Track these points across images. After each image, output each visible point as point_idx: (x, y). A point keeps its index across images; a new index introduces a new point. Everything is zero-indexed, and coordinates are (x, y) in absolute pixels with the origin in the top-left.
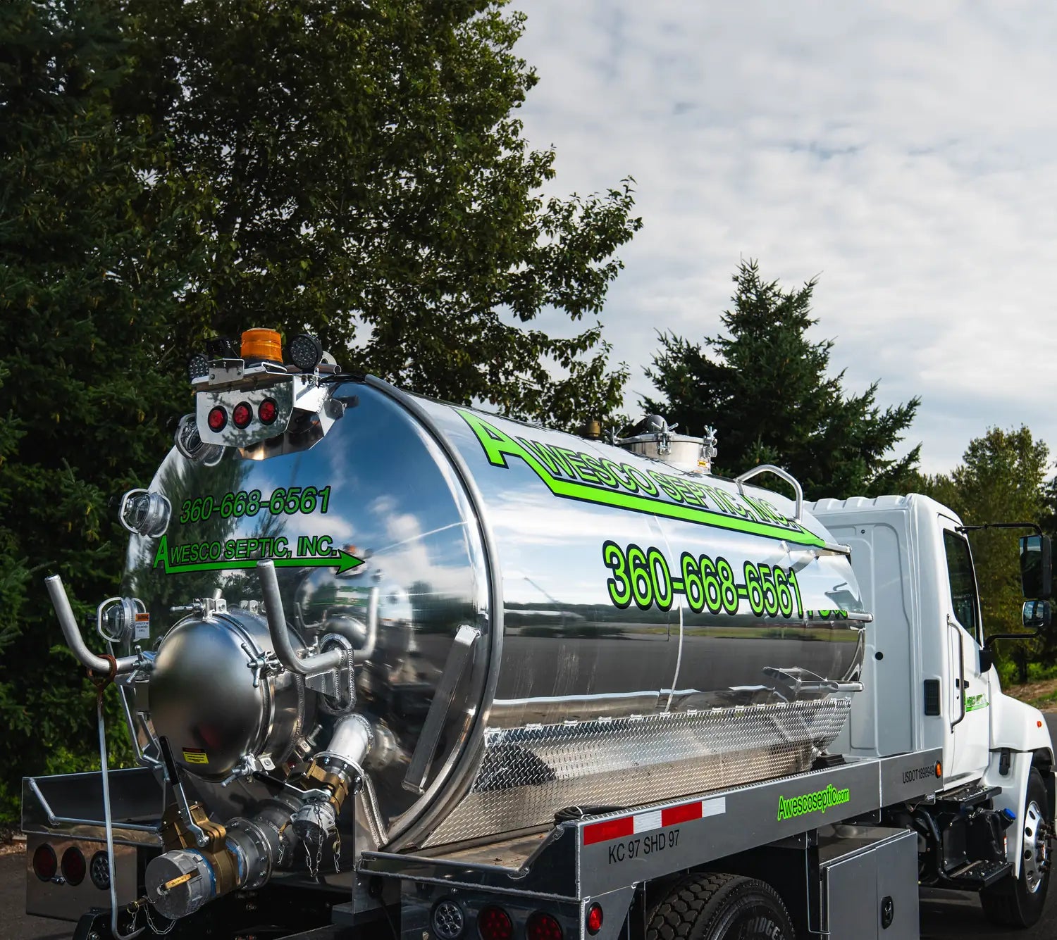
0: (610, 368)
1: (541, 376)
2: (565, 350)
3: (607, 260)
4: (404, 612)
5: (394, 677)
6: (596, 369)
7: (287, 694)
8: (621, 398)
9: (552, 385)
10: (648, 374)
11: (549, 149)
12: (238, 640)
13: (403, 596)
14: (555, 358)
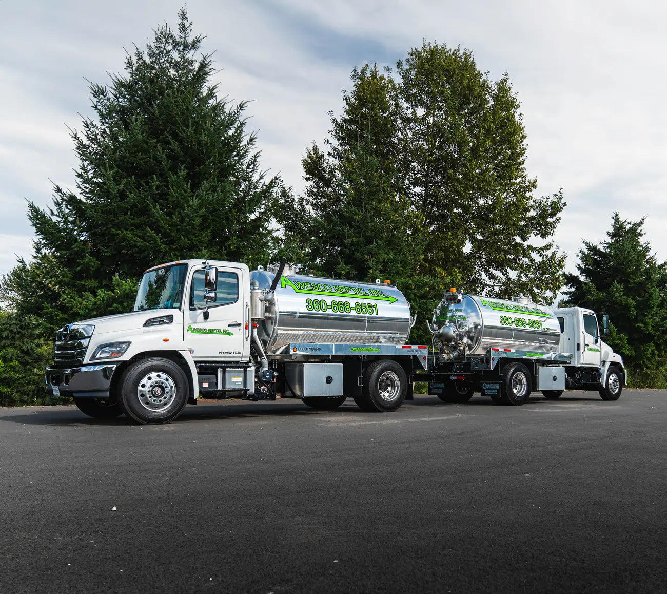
0: (559, 255)
1: (532, 260)
2: (539, 251)
3: (554, 218)
4: (472, 326)
5: (471, 335)
6: (553, 255)
7: (457, 335)
8: (564, 266)
9: (536, 263)
10: (578, 256)
11: (535, 178)
12: (451, 328)
13: (472, 323)
14: (537, 254)
